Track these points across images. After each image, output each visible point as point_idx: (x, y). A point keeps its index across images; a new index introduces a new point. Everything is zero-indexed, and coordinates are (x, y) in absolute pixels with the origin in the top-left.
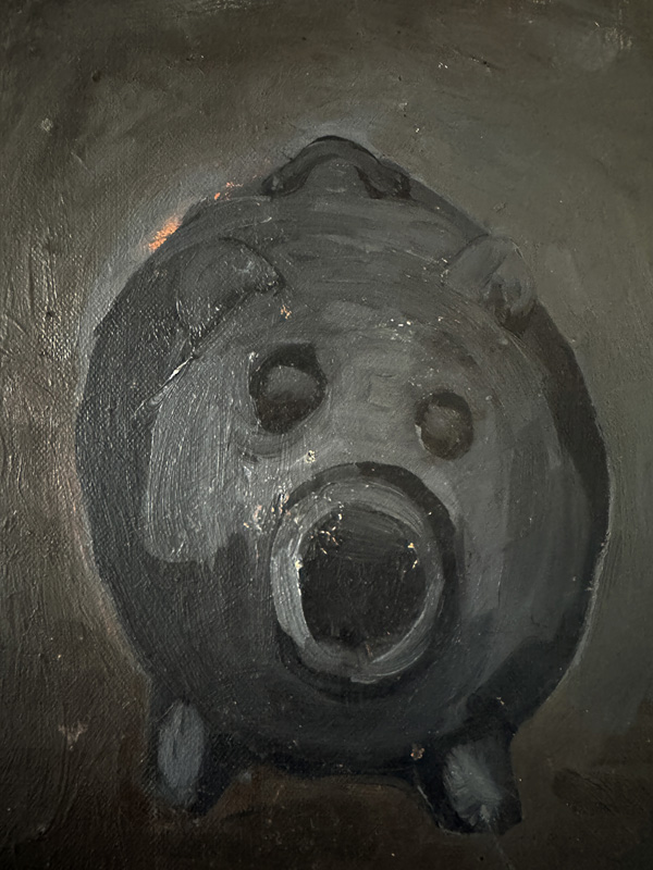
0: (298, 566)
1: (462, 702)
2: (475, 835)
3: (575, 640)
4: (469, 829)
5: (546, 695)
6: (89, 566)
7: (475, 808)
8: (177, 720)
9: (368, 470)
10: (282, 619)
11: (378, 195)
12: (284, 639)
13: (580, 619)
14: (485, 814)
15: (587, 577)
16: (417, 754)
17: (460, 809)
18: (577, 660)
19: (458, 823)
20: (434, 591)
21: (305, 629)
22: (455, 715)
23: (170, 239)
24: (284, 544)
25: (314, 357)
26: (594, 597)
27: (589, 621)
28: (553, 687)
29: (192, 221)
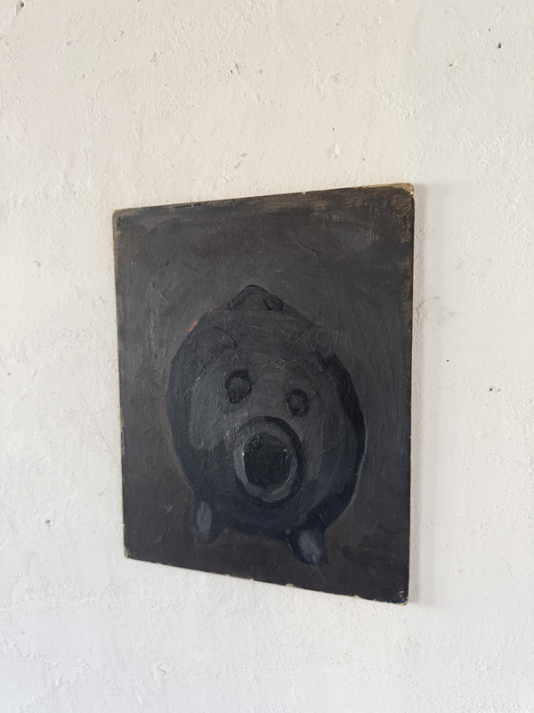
0: (243, 454)
1: (305, 514)
2: (311, 566)
3: (351, 495)
4: (308, 563)
5: (339, 514)
6: (172, 449)
7: (311, 555)
8: (202, 508)
9: (269, 420)
10: (238, 474)
11: (271, 309)
12: (238, 481)
13: (353, 487)
14: (314, 558)
15: (356, 470)
16: (288, 532)
17: (305, 555)
18: (351, 503)
19: (303, 560)
20: (294, 468)
21: (246, 478)
22: (303, 518)
23: (195, 327)
24: (238, 446)
25: (247, 374)
26: (359, 478)
27: (357, 488)
28: (342, 512)
29: (202, 320)
